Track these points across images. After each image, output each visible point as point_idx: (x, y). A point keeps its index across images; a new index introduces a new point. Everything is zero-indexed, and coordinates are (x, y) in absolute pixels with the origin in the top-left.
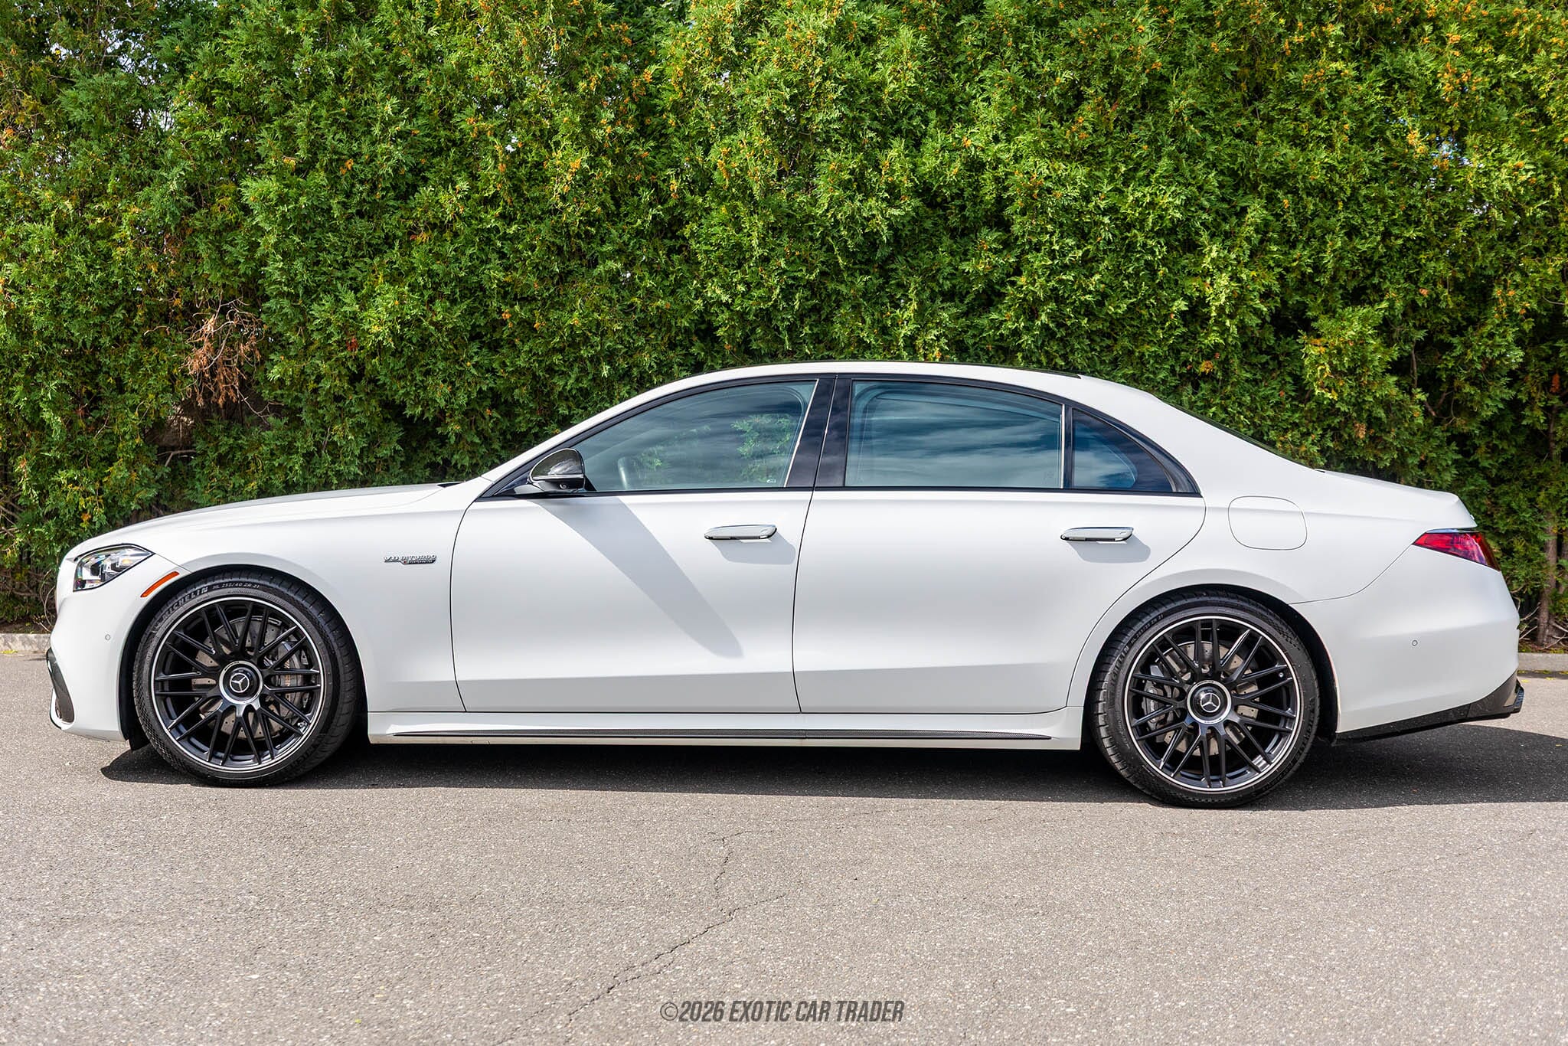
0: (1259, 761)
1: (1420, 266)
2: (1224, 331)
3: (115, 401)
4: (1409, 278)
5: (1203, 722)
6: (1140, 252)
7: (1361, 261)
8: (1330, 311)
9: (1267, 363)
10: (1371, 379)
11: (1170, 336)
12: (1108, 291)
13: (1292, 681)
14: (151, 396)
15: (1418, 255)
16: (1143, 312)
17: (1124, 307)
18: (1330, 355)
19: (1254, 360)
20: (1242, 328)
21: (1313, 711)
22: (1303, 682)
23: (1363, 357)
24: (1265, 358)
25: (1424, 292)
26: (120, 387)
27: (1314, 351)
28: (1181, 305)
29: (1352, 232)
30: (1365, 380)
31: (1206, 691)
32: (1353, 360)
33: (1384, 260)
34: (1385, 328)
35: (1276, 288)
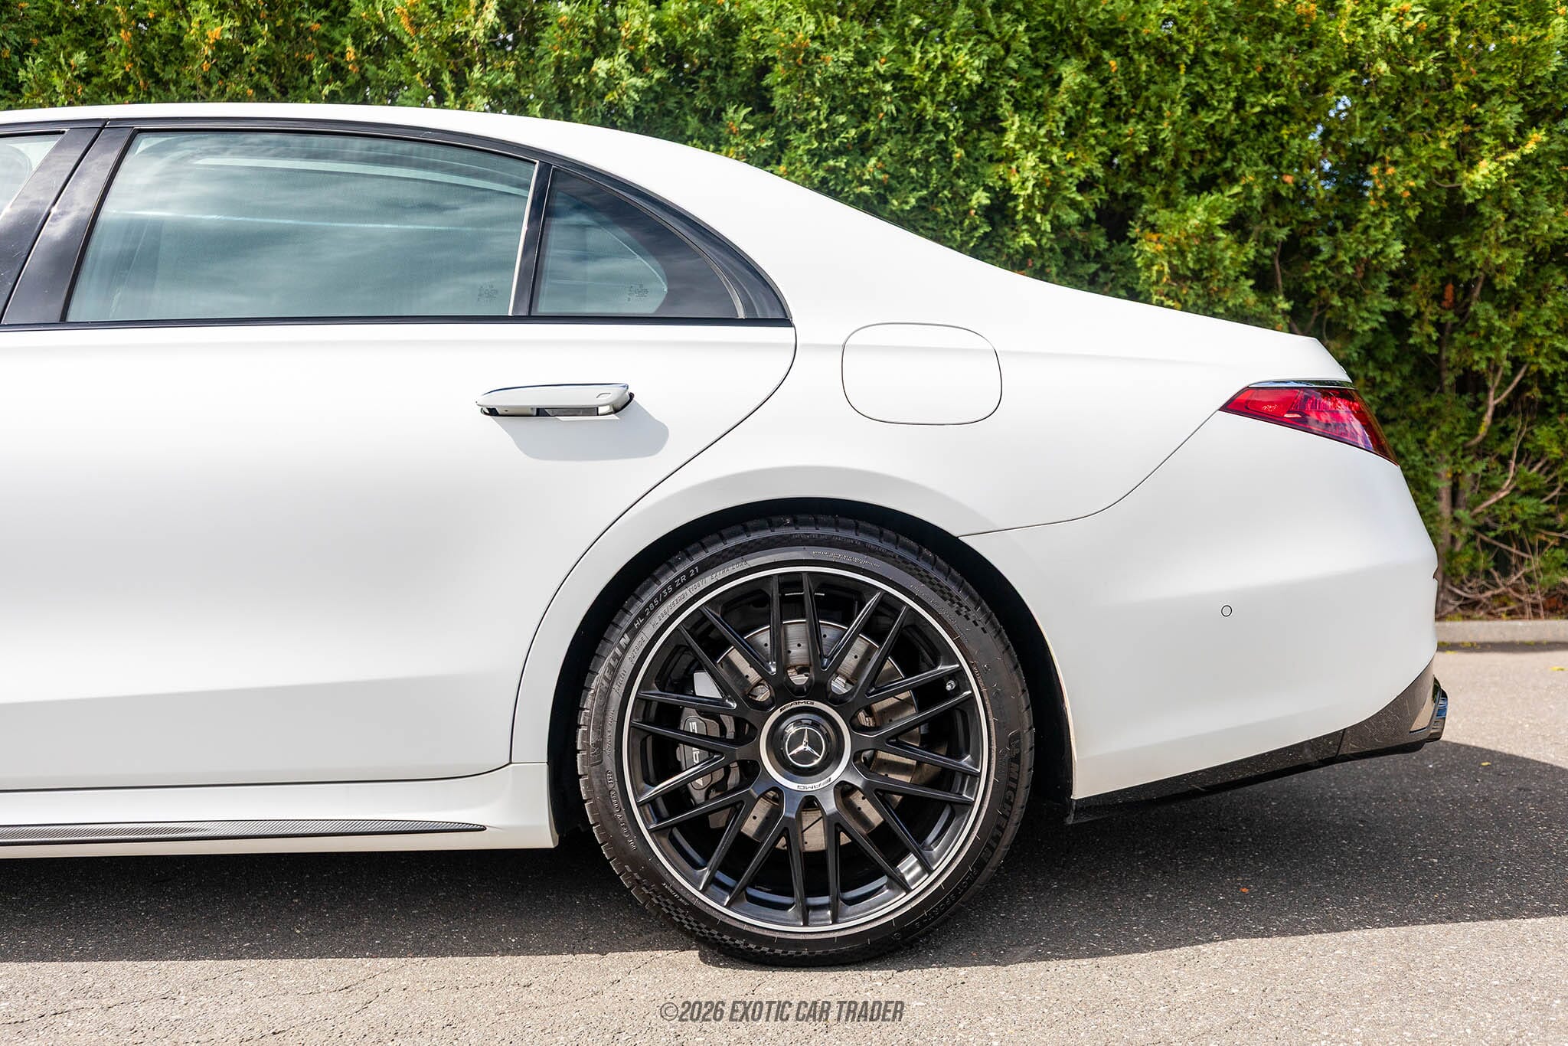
0: (909, 866)
1: (1282, 145)
2: (1036, 231)
4: (1270, 160)
5: (793, 786)
6: (931, 132)
7: (1207, 137)
8: (1169, 203)
9: (1095, 274)
10: (1222, 284)
11: (972, 238)
12: (894, 182)
13: (972, 697)
15: (1279, 131)
16: (939, 210)
17: (913, 201)
18: (1170, 253)
19: (1081, 271)
20: (1058, 227)
21: (1017, 759)
22: (996, 700)
23: (1211, 256)
24: (1093, 267)
25: (1288, 179)
27: (1149, 248)
28: (981, 198)
29: (1198, 102)
30: (1214, 285)
31: (797, 723)
32: (1198, 261)
33: (1237, 138)
34: (1238, 225)
35: (1099, 173)
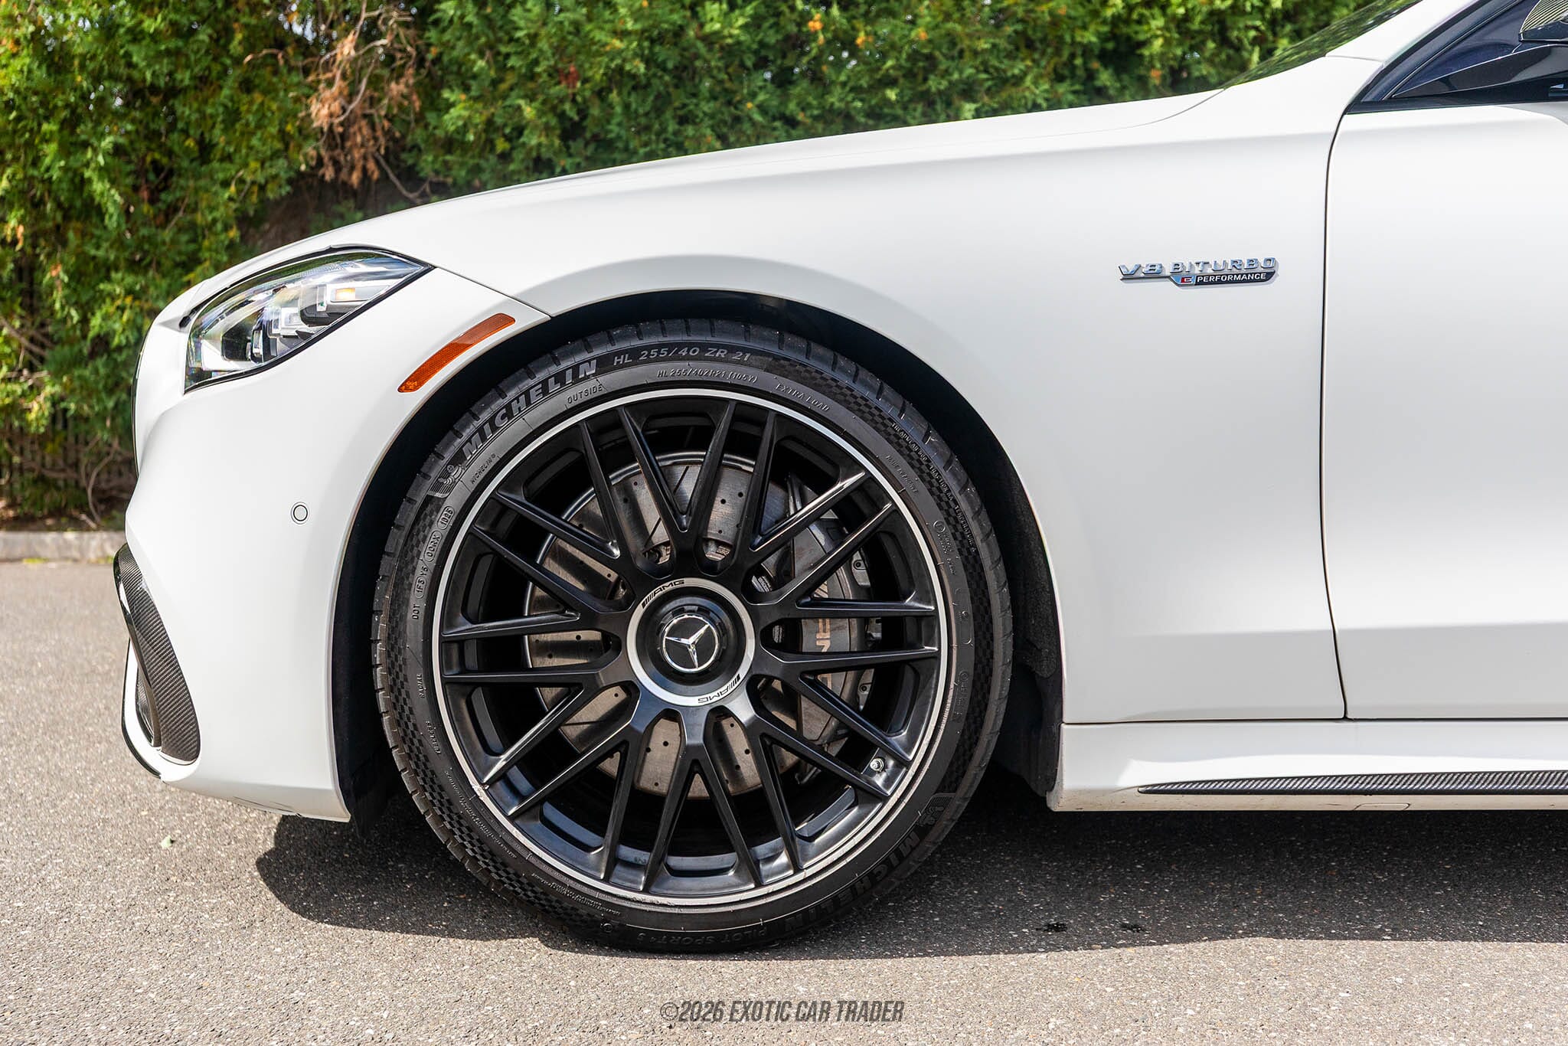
3: (197, 177)
14: (253, 165)
26: (205, 149)
